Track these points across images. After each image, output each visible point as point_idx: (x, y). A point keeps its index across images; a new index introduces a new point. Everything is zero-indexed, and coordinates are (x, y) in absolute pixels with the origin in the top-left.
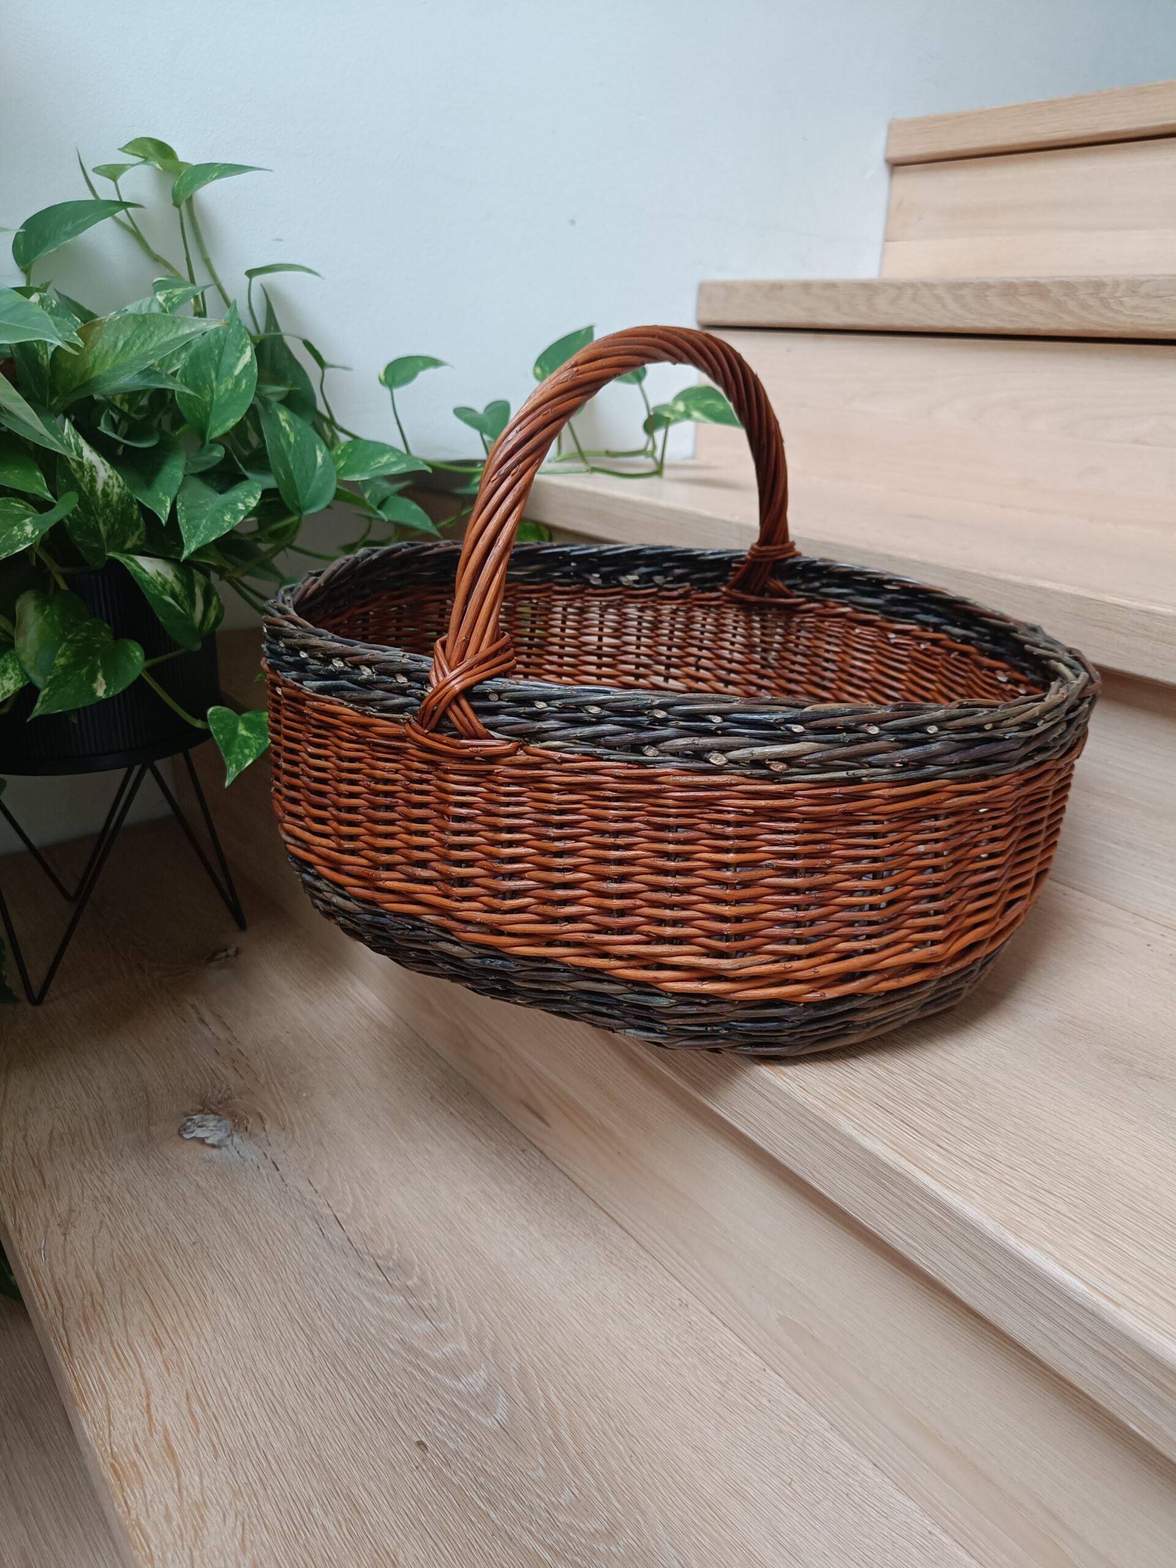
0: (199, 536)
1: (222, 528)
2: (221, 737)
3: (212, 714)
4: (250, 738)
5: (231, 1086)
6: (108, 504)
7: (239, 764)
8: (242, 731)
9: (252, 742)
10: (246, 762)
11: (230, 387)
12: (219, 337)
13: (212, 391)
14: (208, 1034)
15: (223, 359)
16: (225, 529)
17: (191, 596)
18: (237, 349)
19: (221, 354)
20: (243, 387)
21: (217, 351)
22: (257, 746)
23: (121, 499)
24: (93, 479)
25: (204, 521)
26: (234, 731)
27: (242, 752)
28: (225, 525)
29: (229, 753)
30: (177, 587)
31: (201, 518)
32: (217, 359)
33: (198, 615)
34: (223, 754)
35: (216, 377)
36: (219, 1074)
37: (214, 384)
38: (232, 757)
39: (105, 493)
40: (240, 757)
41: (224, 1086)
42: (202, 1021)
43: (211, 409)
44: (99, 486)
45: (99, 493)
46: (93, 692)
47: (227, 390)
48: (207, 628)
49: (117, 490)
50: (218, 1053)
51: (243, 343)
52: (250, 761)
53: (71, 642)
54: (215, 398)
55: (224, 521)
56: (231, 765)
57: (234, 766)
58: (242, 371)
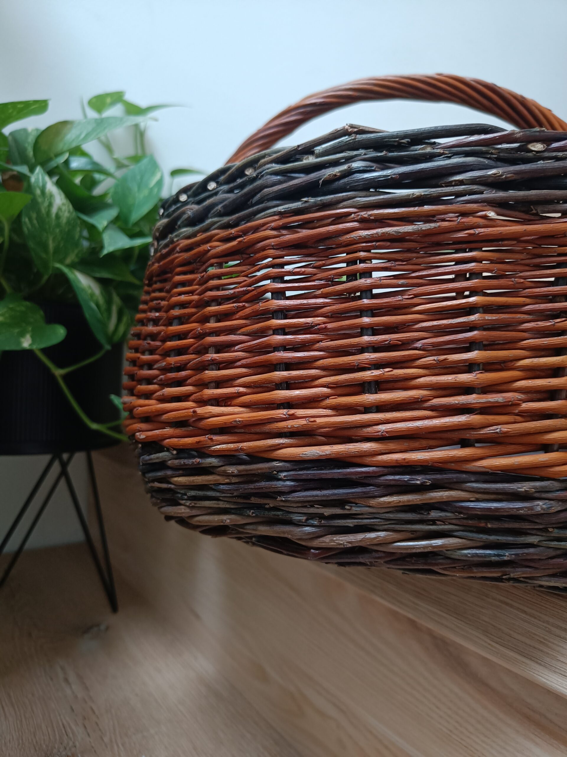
5: (77, 744)
6: (58, 225)
14: (68, 692)
17: (109, 310)
23: (68, 222)
24: (50, 205)
30: (101, 301)
33: (112, 325)
36: (69, 730)
39: (58, 216)
41: (71, 744)
42: (66, 680)
44: (54, 210)
45: (53, 216)
46: (19, 343)
48: (116, 338)
49: (66, 214)
50: (73, 710)
53: (11, 309)
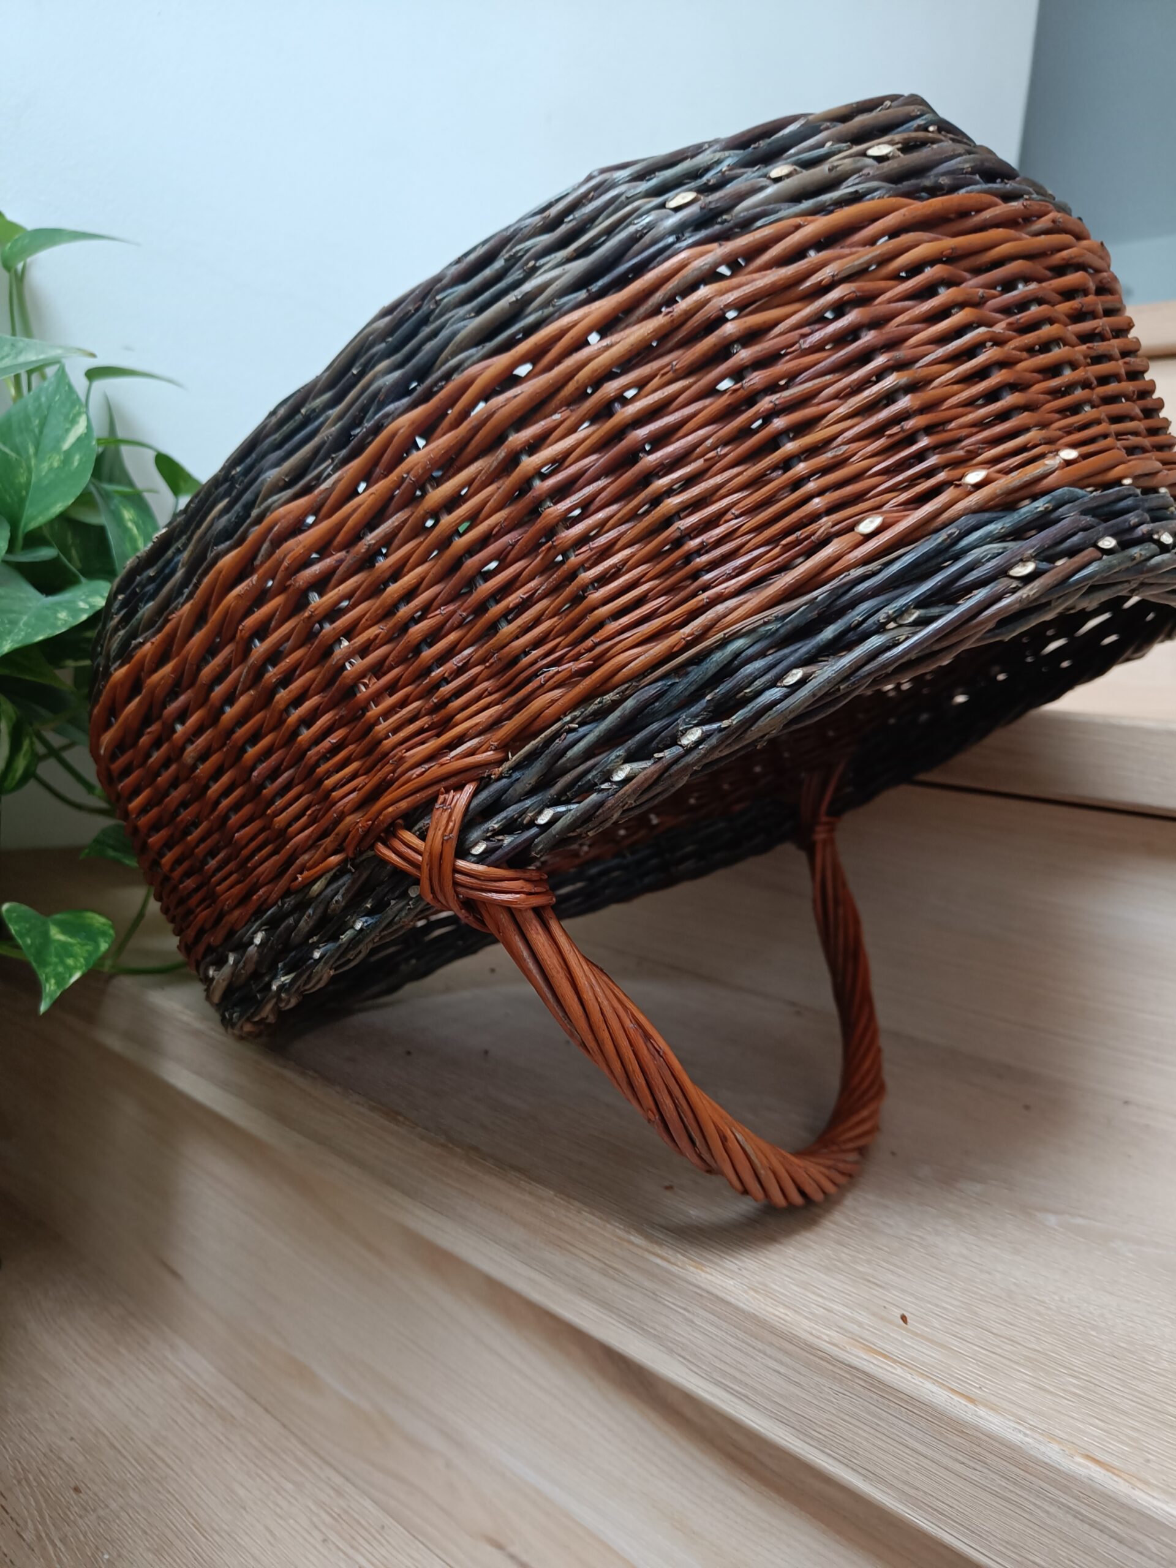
0: (18, 634)
1: (54, 626)
2: (29, 941)
3: (8, 911)
4: (72, 945)
7: (60, 980)
8: (56, 935)
9: (77, 949)
10: (71, 976)
11: (56, 464)
12: (40, 405)
13: (29, 470)
15: (46, 431)
16: (59, 628)
18: (66, 416)
19: (42, 425)
20: (76, 464)
21: (37, 422)
22: (86, 955)
25: (25, 618)
26: (46, 935)
27: (62, 962)
28: (59, 623)
29: (44, 964)
31: (21, 613)
32: (37, 430)
34: (34, 964)
35: (36, 453)
37: (33, 462)
38: (48, 970)
40: (60, 969)
43: (27, 493)
47: (51, 469)
51: (75, 411)
52: (77, 975)
54: (34, 479)
55: (57, 618)
56: (47, 980)
57: (53, 981)
58: (74, 445)
